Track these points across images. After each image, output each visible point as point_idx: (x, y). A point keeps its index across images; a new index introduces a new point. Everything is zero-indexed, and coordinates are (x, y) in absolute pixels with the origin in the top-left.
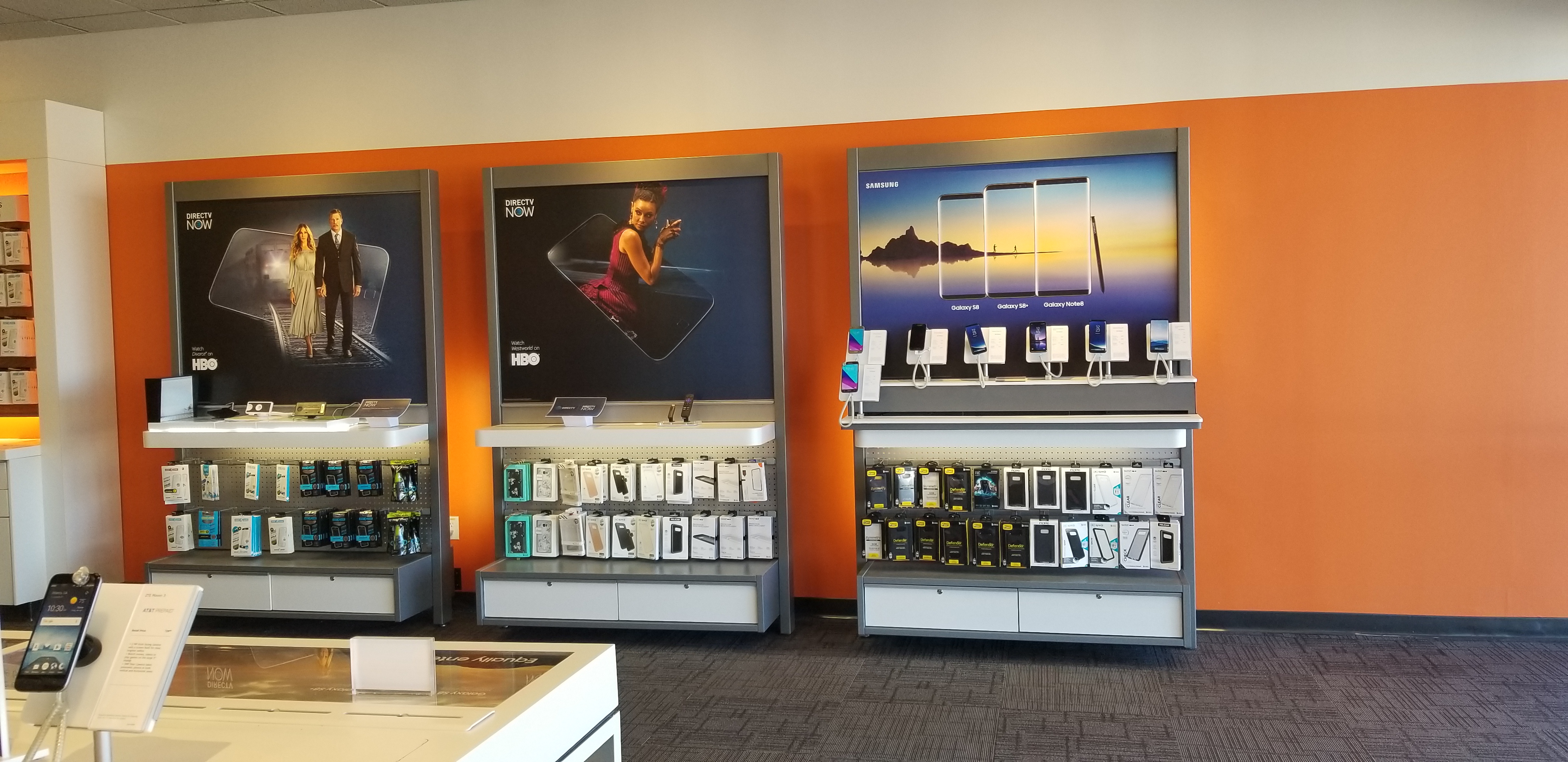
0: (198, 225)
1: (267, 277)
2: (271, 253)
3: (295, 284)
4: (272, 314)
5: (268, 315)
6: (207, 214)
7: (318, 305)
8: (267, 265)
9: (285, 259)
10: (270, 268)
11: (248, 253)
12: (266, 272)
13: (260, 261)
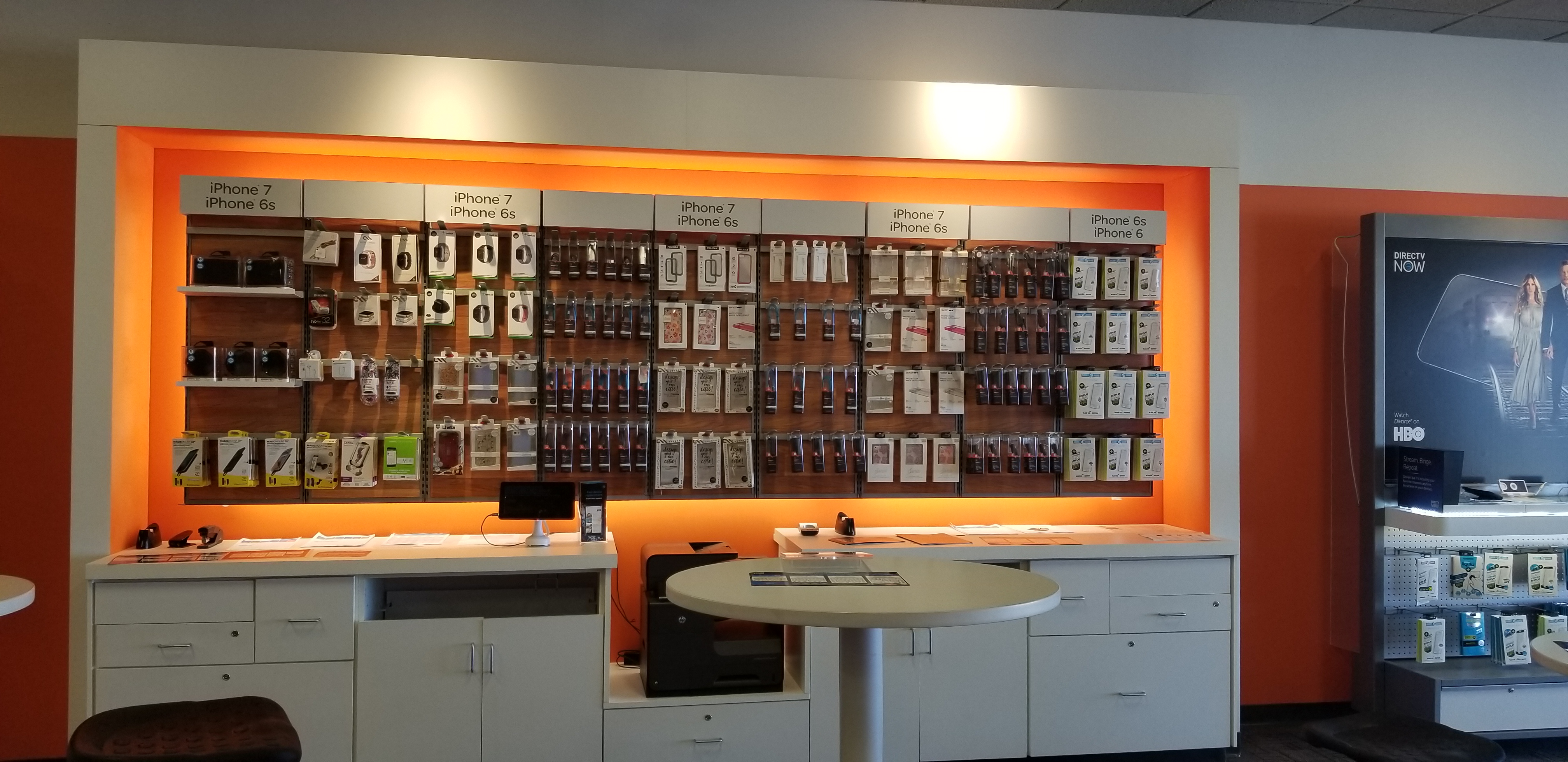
0: (1408, 266)
1: (1488, 332)
2: (1493, 305)
3: (1519, 343)
4: (1492, 376)
5: (1486, 377)
6: (1420, 255)
7: (1544, 368)
8: (1488, 319)
9: (1509, 314)
10: (1492, 323)
11: (1467, 304)
12: (1487, 327)
13: (1481, 313)
